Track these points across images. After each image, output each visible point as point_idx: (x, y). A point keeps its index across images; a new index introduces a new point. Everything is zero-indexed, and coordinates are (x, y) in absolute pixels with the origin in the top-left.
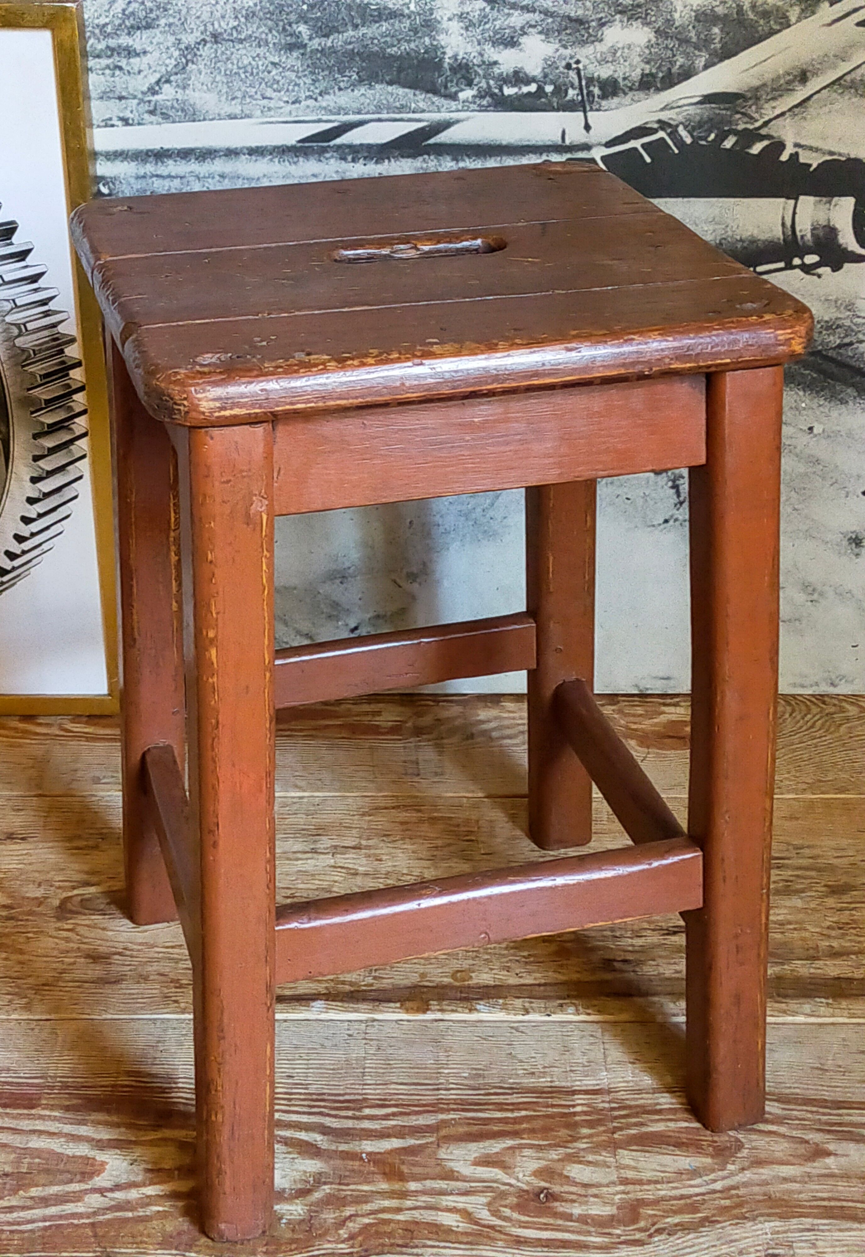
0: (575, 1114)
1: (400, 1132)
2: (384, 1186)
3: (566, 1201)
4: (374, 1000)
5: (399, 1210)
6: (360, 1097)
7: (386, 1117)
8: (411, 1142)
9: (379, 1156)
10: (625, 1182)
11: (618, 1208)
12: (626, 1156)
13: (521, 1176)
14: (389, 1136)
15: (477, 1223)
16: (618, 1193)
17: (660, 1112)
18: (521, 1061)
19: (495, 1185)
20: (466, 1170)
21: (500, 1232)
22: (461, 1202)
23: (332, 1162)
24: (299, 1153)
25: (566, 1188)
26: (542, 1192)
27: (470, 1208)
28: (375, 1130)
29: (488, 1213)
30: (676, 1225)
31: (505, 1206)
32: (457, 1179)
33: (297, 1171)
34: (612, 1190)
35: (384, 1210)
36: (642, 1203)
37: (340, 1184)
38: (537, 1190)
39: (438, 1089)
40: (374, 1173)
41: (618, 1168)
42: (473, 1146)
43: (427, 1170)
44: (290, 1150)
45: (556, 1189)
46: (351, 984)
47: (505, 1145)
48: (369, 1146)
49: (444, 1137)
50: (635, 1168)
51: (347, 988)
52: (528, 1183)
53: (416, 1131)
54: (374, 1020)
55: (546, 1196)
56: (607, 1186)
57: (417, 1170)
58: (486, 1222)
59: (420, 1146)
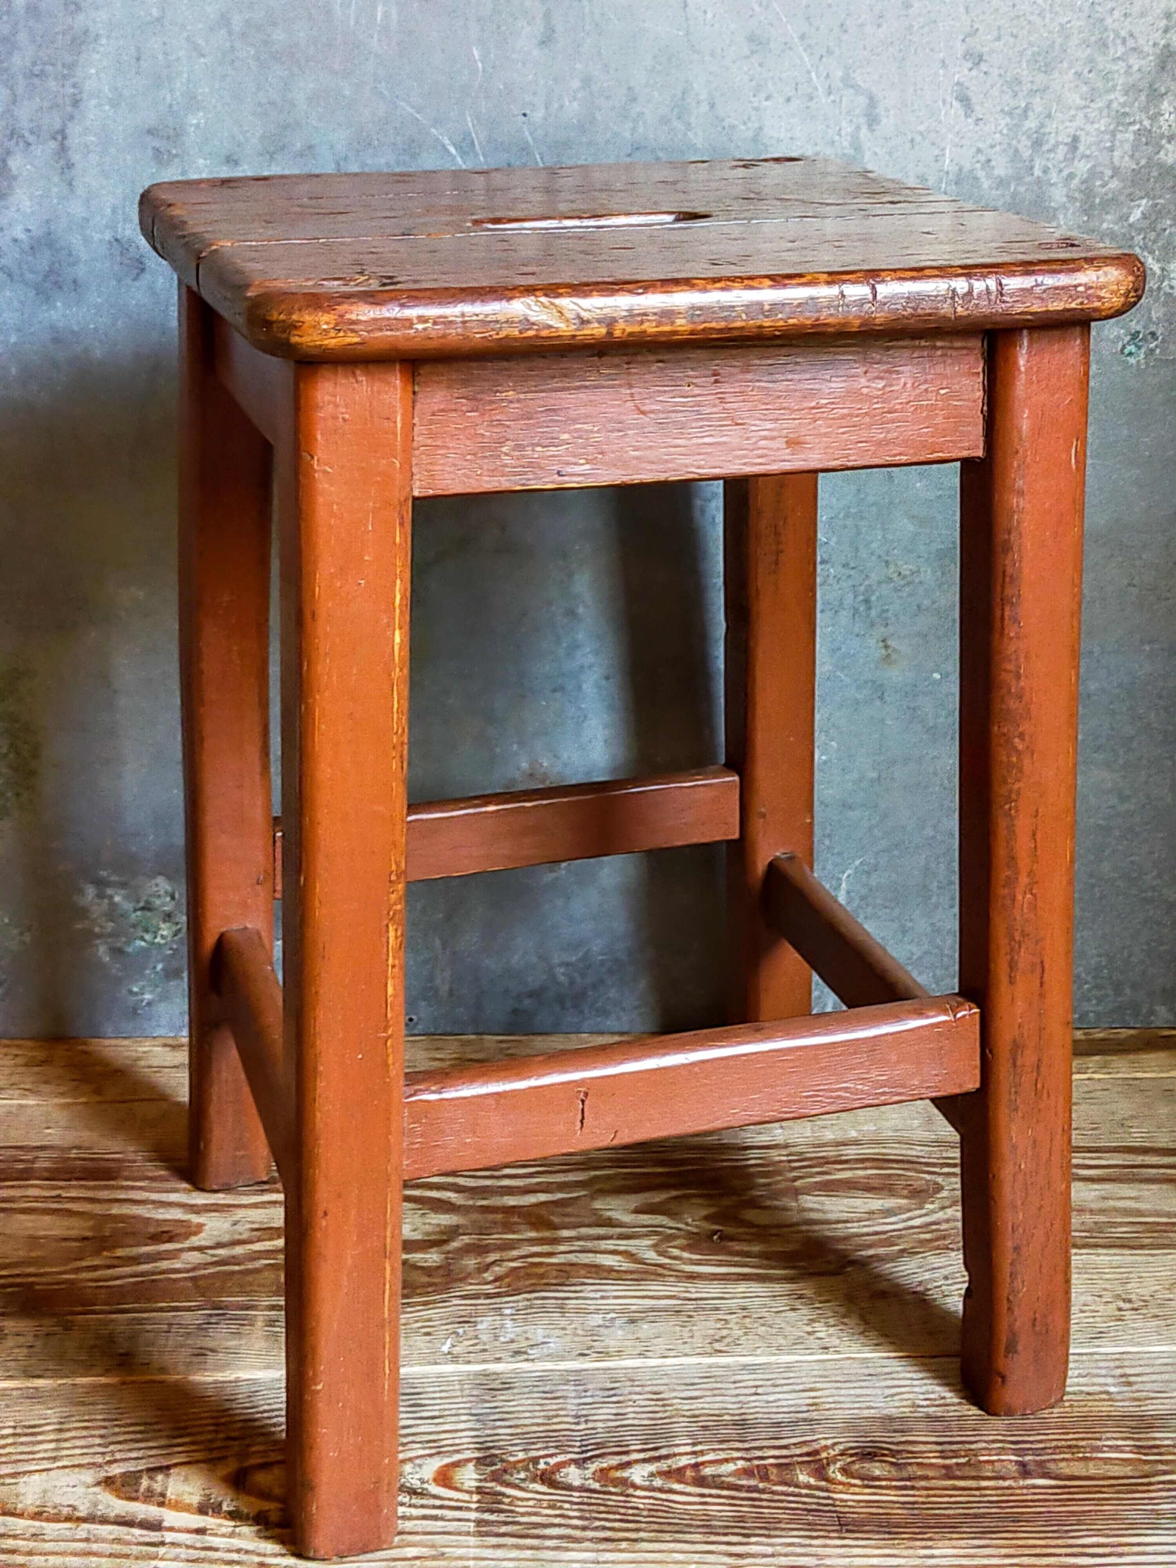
1: (548, 1188)
2: (533, 1234)
5: (550, 1254)
7: (531, 1175)
8: (559, 1196)
9: (524, 1209)
13: (690, 1220)
14: (534, 1191)
15: (641, 1263)
17: (845, 1162)
19: (660, 1229)
20: (627, 1218)
21: (669, 1269)
22: (624, 1245)
23: (469, 1216)
24: (430, 1209)
27: (633, 1250)
28: (518, 1187)
29: (653, 1254)
31: (675, 1247)
32: (617, 1226)
33: (429, 1224)
35: (533, 1255)
37: (480, 1234)
38: (708, 1232)
40: (519, 1223)
42: (631, 1197)
43: (581, 1219)
44: (421, 1207)
47: (667, 1196)
48: (511, 1201)
49: (599, 1190)
50: (821, 1211)
52: (698, 1227)
53: (562, 1186)
57: (568, 1219)
58: (653, 1262)
59: (570, 1198)
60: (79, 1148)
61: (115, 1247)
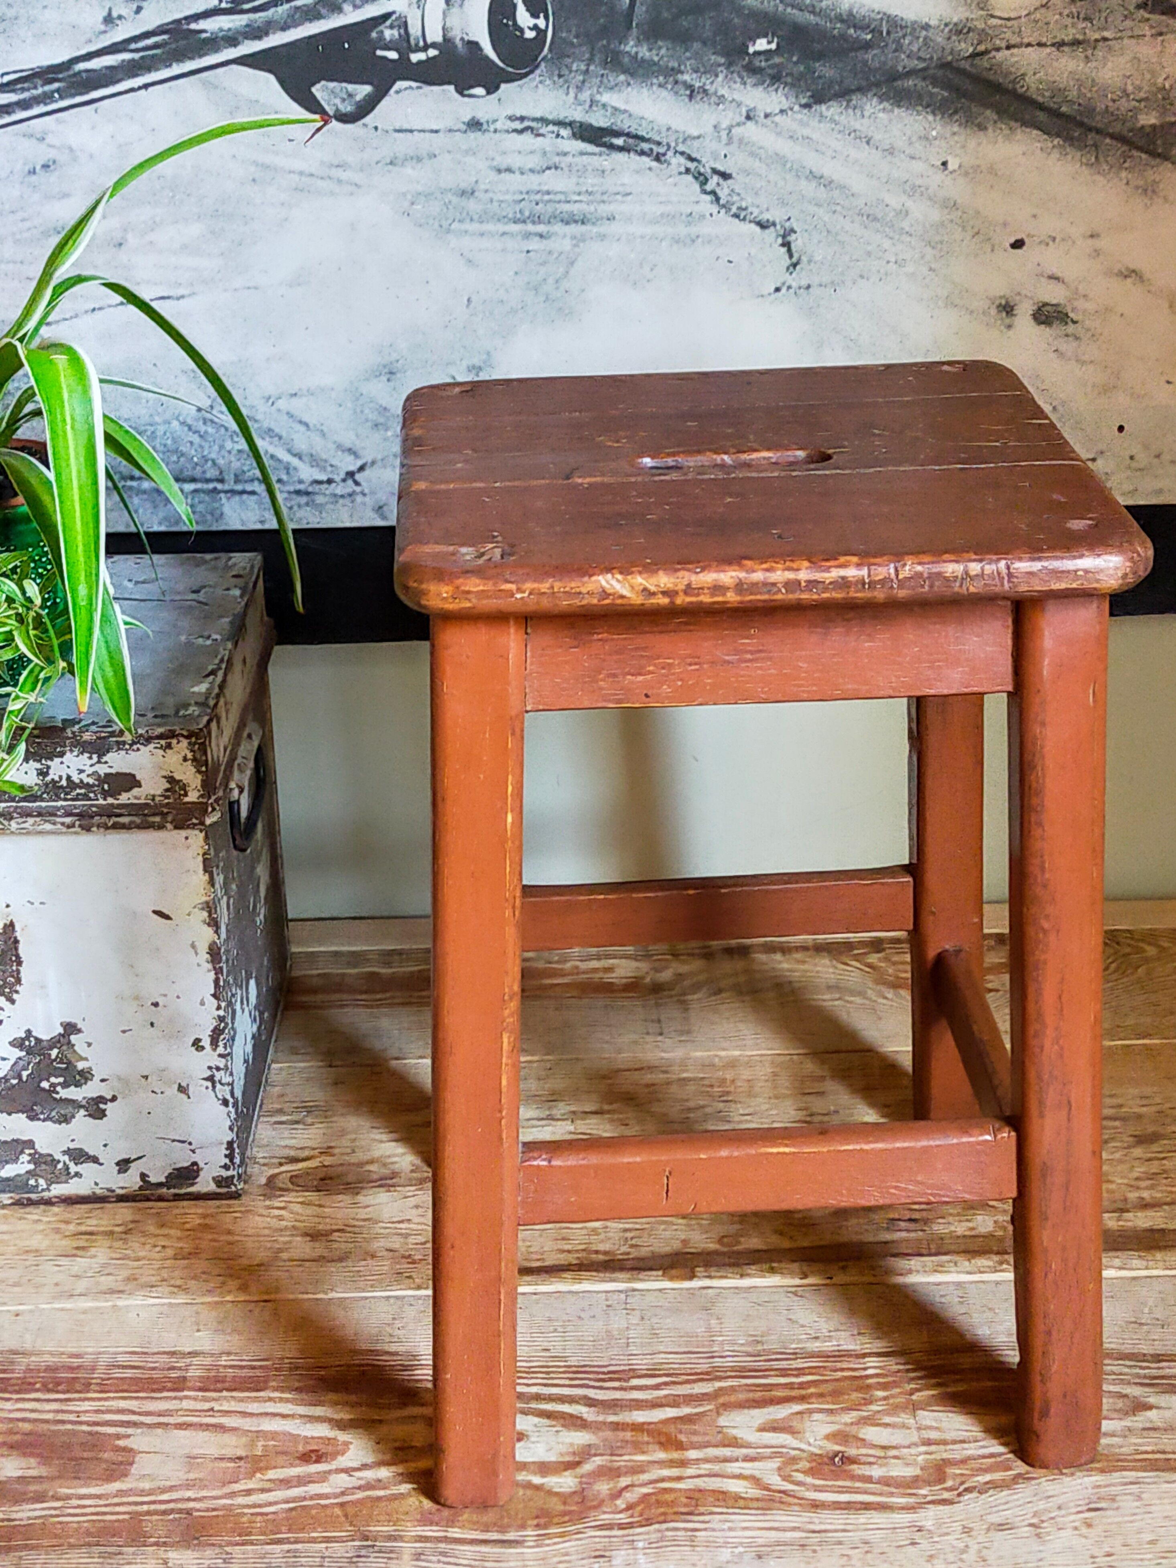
0: (868, 1377)
1: (674, 1402)
2: (662, 1455)
3: (864, 1464)
4: (633, 1269)
5: (679, 1479)
6: (626, 1368)
7: (656, 1387)
8: (686, 1410)
9: (652, 1426)
10: (928, 1442)
11: (922, 1469)
12: (926, 1417)
13: (812, 1441)
14: (662, 1406)
15: (769, 1490)
16: (920, 1454)
18: (803, 1326)
19: (784, 1450)
20: (752, 1437)
21: (794, 1497)
22: (748, 1468)
23: (601, 1434)
24: (563, 1426)
25: (864, 1451)
26: (836, 1456)
27: (757, 1474)
28: (646, 1400)
29: (779, 1478)
30: (987, 1483)
31: (797, 1471)
32: (742, 1446)
33: (563, 1443)
34: (913, 1451)
35: (663, 1480)
36: (947, 1462)
37: (612, 1455)
38: (831, 1455)
39: (713, 1357)
40: (648, 1443)
41: (919, 1429)
42: (756, 1412)
43: (707, 1438)
44: (554, 1423)
45: (852, 1452)
46: (606, 1253)
47: (790, 1411)
48: (640, 1416)
49: (723, 1405)
50: (937, 1428)
51: (601, 1257)
52: (821, 1447)
53: (689, 1399)
54: (634, 1290)
55: (841, 1459)
56: (909, 1447)
57: (695, 1439)
58: (778, 1488)
59: (697, 1414)
60: (227, 1354)
61: (267, 1468)
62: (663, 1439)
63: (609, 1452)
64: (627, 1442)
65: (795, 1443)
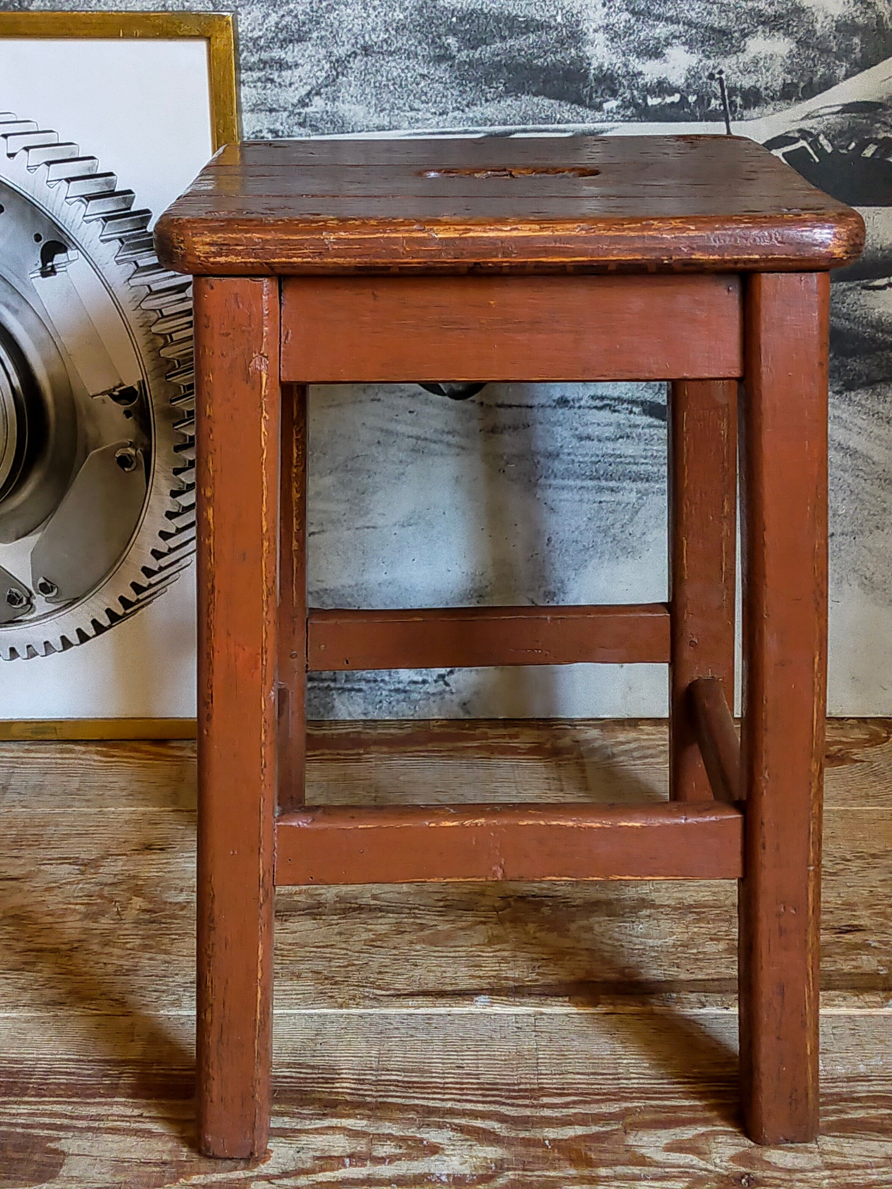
1: (583, 1120)
2: (572, 1172)
4: (540, 995)
6: (536, 1087)
7: (566, 1105)
8: (595, 1129)
9: (563, 1143)
10: (830, 1167)
12: (828, 1142)
13: (718, 1161)
14: (571, 1123)
16: (824, 1178)
17: (858, 1099)
19: (691, 1170)
20: (660, 1156)
23: (513, 1149)
24: (477, 1140)
25: (769, 1173)
26: (743, 1177)
28: (556, 1118)
32: (651, 1166)
33: (476, 1157)
34: (817, 1175)
37: (524, 1170)
38: (738, 1176)
39: (619, 1079)
40: (559, 1160)
41: (822, 1153)
42: (661, 1133)
43: (616, 1156)
44: (467, 1137)
45: (759, 1174)
46: (515, 980)
47: (696, 1132)
48: (551, 1133)
49: (631, 1124)
50: (840, 1154)
51: (511, 983)
52: (727, 1169)
54: (542, 1014)
55: (748, 1181)
56: (812, 1171)
57: (603, 1156)
59: (607, 1132)
60: (159, 1063)
61: (191, 1174)
62: (573, 1156)
63: (521, 1166)
64: (538, 1157)
65: (702, 1164)
